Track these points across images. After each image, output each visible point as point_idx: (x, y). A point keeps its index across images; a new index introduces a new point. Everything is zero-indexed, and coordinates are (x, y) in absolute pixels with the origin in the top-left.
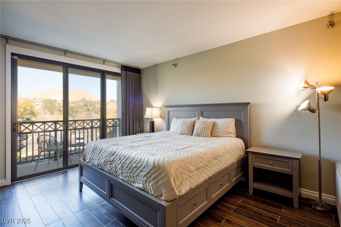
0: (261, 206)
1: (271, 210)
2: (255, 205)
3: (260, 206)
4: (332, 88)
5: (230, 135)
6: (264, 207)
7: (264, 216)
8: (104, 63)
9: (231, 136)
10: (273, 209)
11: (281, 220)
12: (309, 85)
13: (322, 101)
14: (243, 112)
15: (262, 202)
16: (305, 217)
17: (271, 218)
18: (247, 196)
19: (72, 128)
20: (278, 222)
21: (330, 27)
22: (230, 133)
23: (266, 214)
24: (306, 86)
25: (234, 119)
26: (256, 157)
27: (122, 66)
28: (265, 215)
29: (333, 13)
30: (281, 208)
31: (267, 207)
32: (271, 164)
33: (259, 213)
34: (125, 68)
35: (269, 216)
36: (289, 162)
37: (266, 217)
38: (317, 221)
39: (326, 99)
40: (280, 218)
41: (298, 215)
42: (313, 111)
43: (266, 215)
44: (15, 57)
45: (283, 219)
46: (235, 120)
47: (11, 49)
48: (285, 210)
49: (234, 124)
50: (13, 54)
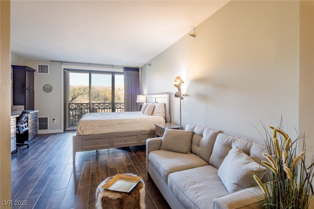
8: (112, 67)
19: (103, 108)
27: (124, 68)
34: (127, 69)
44: (65, 70)
47: (64, 66)
50: (64, 69)
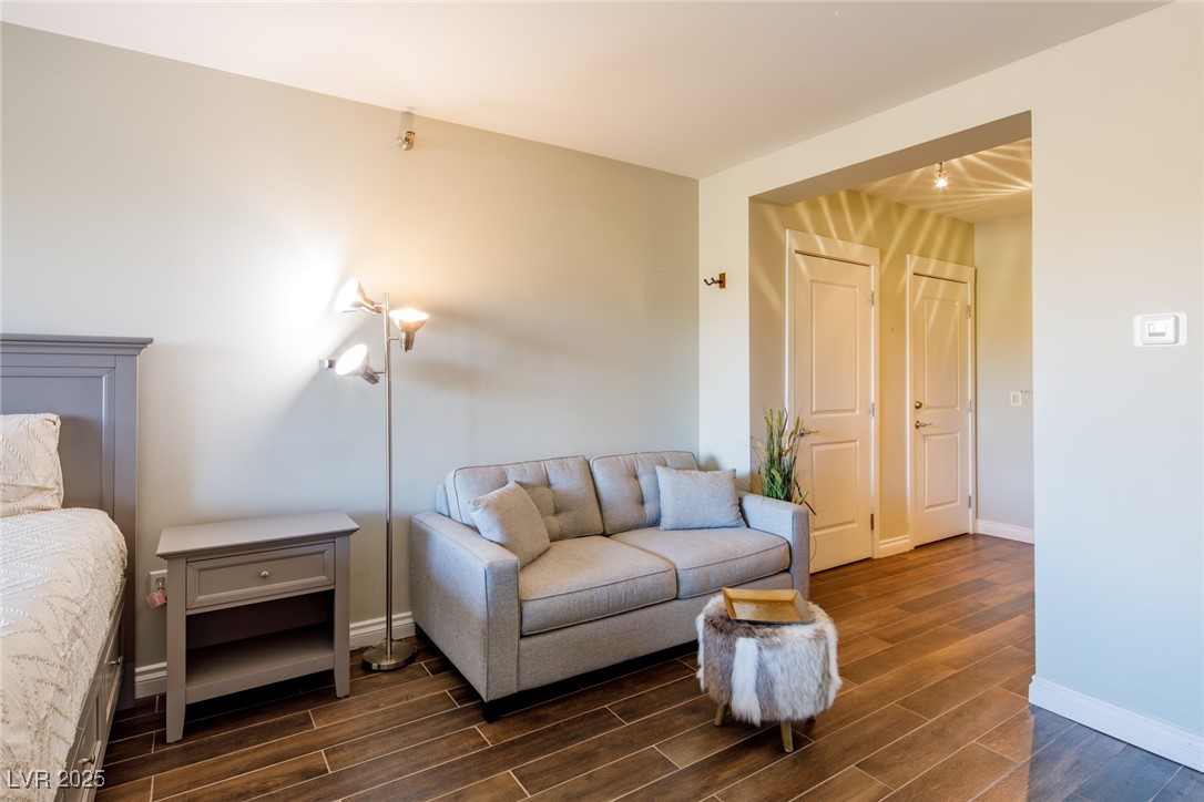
0: (245, 758)
1: (285, 748)
2: (222, 768)
3: (240, 760)
4: (424, 316)
5: (35, 501)
6: (259, 755)
7: (278, 785)
9: (45, 505)
10: (290, 741)
11: (332, 757)
12: (366, 300)
13: (398, 348)
14: (108, 382)
15: (240, 742)
16: (378, 707)
17: (306, 773)
18: (162, 756)
20: (330, 772)
21: (404, 146)
22: (35, 488)
23: (278, 772)
24: (361, 300)
25: (54, 417)
26: (200, 570)
28: (279, 780)
29: (413, 111)
30: (307, 722)
31: (264, 747)
32: (265, 577)
33: (254, 785)
35: (294, 773)
36: (323, 552)
37: (286, 783)
38: (407, 698)
39: (408, 344)
40: (327, 755)
41: (359, 712)
42: (372, 378)
43: (283, 776)
45: (334, 751)
46: (59, 423)
48: (320, 721)
49: (53, 443)
